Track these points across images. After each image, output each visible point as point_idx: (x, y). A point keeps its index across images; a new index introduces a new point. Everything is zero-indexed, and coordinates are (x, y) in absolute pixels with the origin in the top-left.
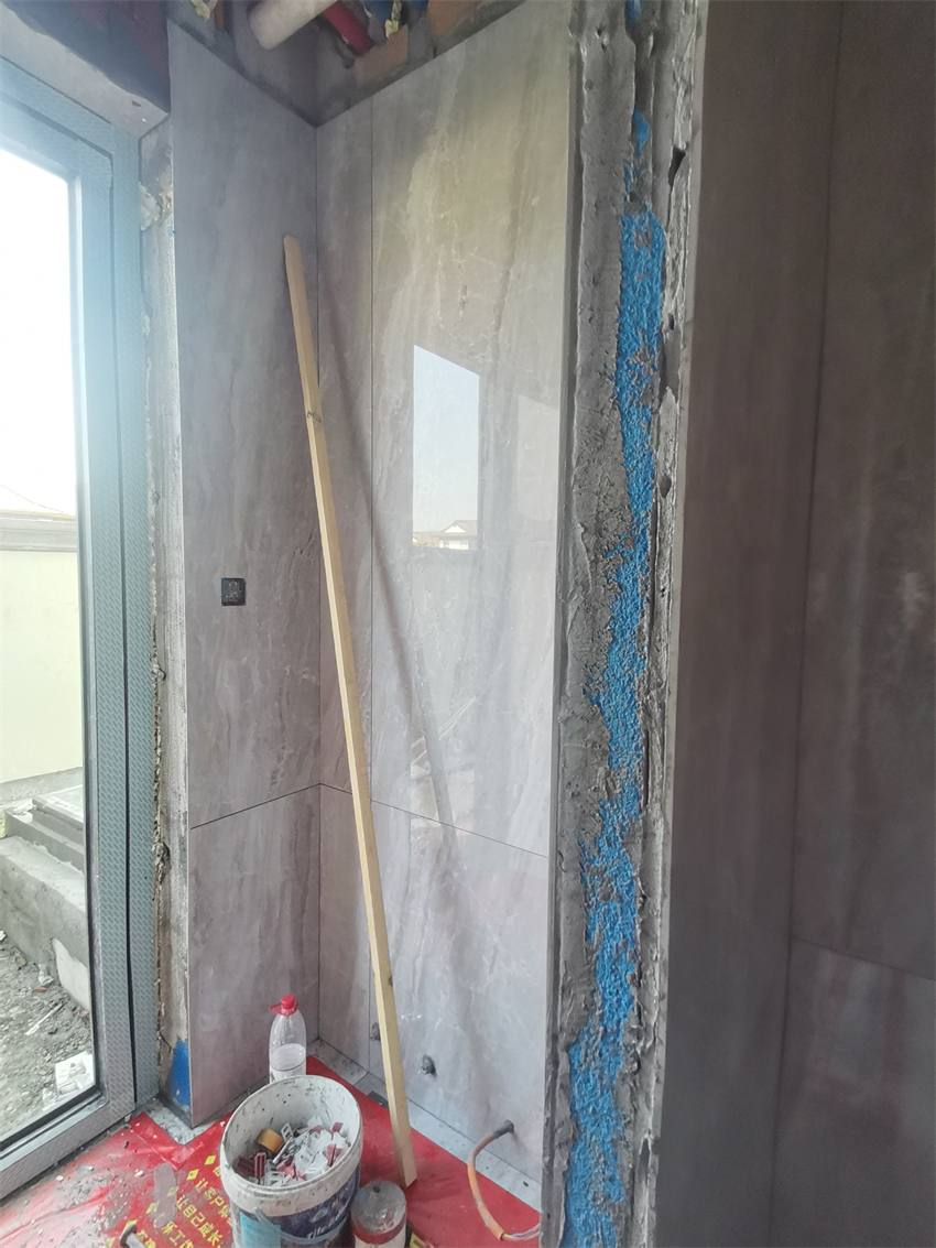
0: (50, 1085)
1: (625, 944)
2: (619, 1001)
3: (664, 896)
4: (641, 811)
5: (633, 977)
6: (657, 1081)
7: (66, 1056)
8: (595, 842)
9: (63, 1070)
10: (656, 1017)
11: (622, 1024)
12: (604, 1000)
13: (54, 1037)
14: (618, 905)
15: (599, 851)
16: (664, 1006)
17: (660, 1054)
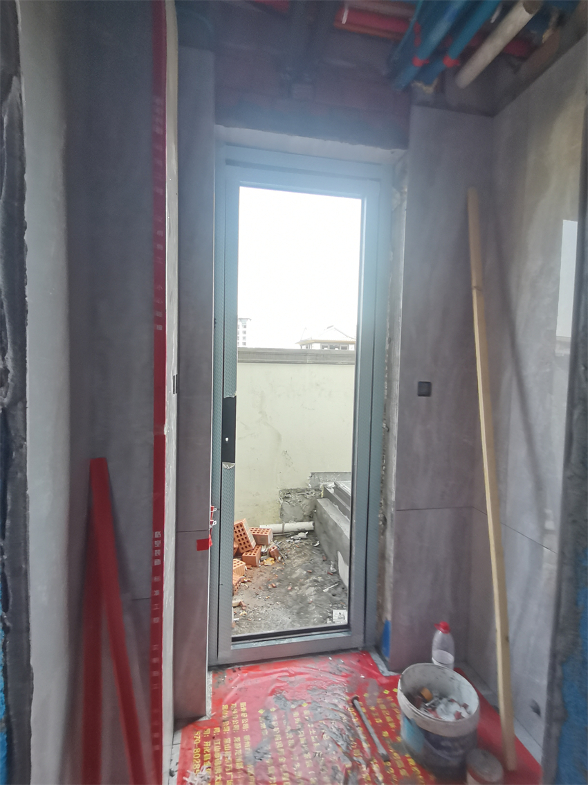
0: (331, 618)
7: (338, 608)
9: (336, 613)
13: (334, 597)
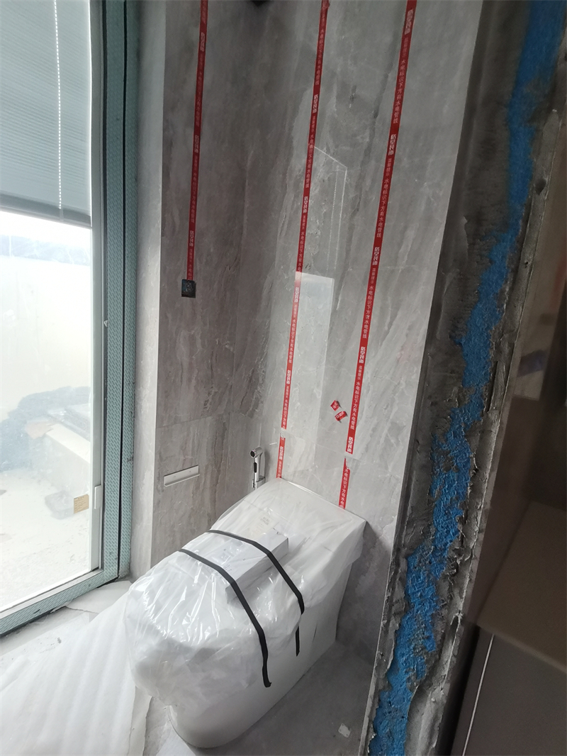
1: (457, 499)
2: (448, 532)
3: (492, 470)
4: (482, 415)
5: (461, 518)
6: (470, 580)
8: (444, 435)
10: (475, 543)
11: (448, 545)
12: (437, 530)
14: (456, 475)
15: (447, 440)
16: (482, 536)
17: (474, 565)
